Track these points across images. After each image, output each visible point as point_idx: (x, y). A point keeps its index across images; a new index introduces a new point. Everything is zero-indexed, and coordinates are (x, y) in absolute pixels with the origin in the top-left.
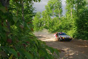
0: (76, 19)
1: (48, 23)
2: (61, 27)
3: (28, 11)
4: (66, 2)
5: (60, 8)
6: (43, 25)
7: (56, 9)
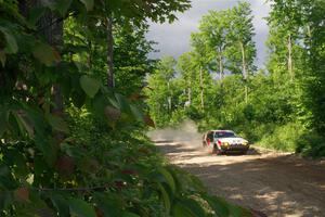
0: (310, 82)
1: (201, 97)
2: (249, 114)
4: (268, 19)
5: (245, 43)
6: (183, 105)
7: (229, 45)
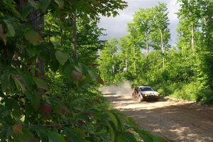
0: (205, 55)
1: (134, 65)
2: (165, 76)
3: (88, 36)
4: (178, 14)
6: (122, 70)
